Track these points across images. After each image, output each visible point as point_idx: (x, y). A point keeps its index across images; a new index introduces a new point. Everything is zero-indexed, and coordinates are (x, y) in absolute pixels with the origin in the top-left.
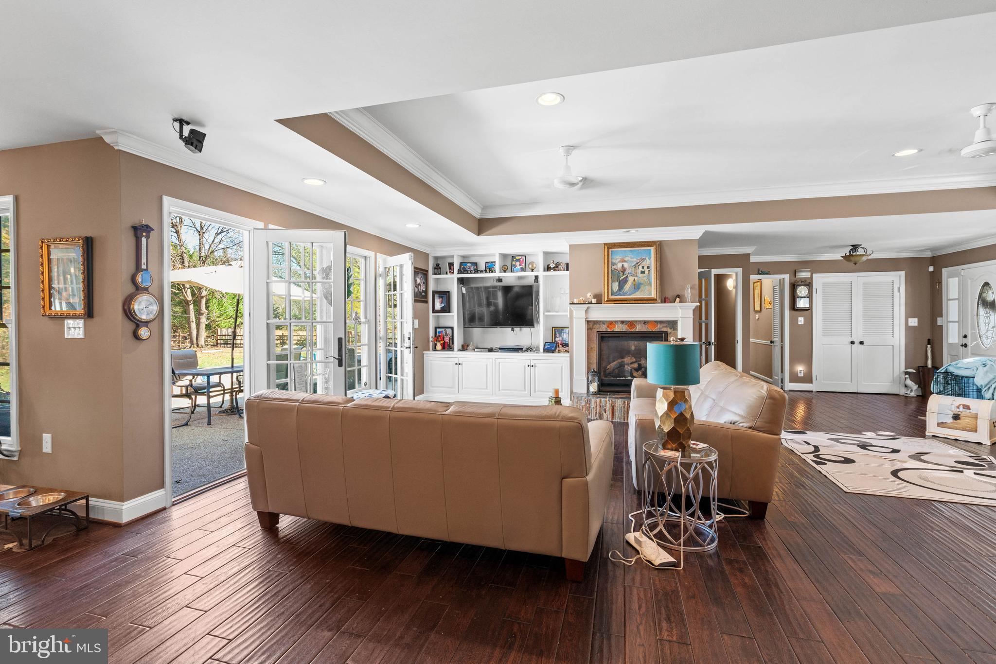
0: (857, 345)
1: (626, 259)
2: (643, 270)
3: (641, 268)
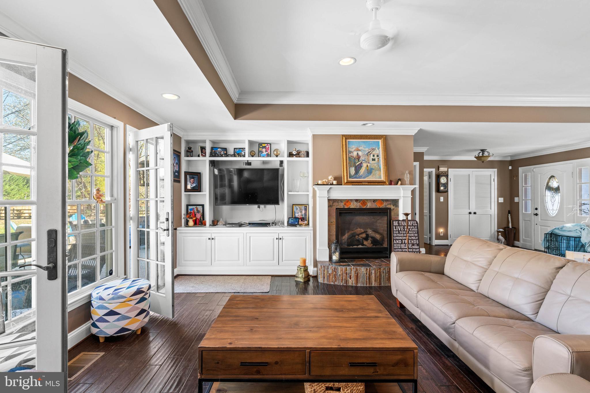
0: (472, 215)
2: (374, 158)
3: (372, 157)
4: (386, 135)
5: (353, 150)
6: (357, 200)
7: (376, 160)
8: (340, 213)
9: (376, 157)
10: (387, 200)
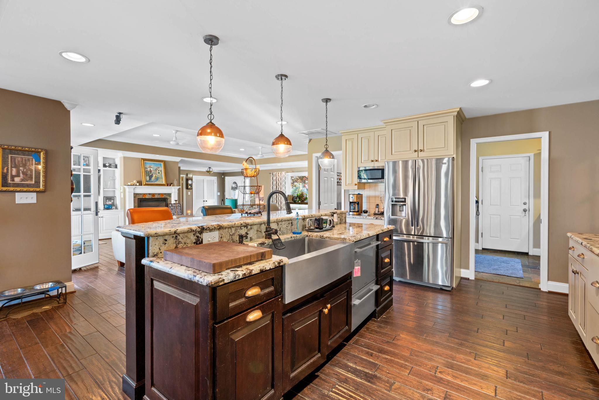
0: (205, 202)
1: (151, 166)
2: (159, 172)
3: (158, 171)
4: (165, 161)
5: (147, 167)
6: (149, 194)
7: (160, 173)
8: (140, 201)
9: (160, 172)
10: (165, 194)
